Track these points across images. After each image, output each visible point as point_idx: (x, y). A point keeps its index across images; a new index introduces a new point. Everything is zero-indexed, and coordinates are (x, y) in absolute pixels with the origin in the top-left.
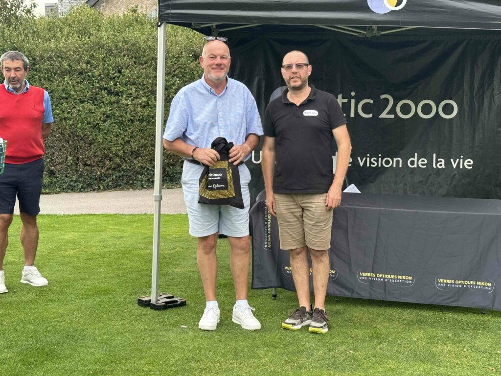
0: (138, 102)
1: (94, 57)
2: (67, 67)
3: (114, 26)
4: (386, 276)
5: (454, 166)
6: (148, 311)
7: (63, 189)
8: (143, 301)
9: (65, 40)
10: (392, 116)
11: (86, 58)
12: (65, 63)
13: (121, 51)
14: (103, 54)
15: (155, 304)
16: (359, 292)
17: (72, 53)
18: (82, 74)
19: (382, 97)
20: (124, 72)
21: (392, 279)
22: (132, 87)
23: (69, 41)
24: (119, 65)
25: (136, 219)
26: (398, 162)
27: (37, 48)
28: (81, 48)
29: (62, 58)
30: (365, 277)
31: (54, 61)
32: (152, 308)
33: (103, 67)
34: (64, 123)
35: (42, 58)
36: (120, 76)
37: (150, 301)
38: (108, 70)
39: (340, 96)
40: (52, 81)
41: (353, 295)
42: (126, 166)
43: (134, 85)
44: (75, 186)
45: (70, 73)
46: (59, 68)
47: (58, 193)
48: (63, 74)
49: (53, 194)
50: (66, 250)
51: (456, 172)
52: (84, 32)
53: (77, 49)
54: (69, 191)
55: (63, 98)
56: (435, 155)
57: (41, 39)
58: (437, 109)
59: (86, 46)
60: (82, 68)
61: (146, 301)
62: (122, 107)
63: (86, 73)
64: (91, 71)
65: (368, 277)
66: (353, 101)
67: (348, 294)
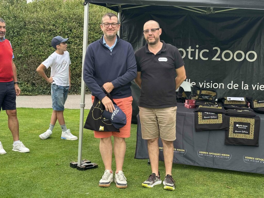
0: (80, 47)
1: (57, 22)
2: (43, 27)
3: (69, 6)
4: (214, 154)
5: (254, 89)
6: (75, 170)
7: (39, 93)
8: (73, 164)
9: (42, 13)
10: (219, 59)
11: (53, 23)
12: (42, 25)
13: (72, 19)
14: (62, 21)
15: (80, 167)
16: (198, 163)
17: (45, 20)
18: (51, 32)
19: (214, 48)
20: (73, 31)
21: (218, 156)
22: (77, 39)
23: (44, 13)
24: (71, 27)
25: (76, 112)
26: (222, 85)
27: (27, 16)
28: (50, 17)
29: (40, 22)
30: (202, 154)
31: (36, 24)
32: (77, 169)
33: (62, 28)
34: (40, 58)
35: (29, 22)
36: (71, 33)
37: (77, 164)
38: (64, 29)
39: (190, 47)
40: (34, 35)
41: (195, 164)
42: (73, 81)
43: (78, 38)
44: (46, 92)
45: (44, 31)
46: (38, 28)
47: (37, 95)
48: (40, 31)
49: (34, 95)
50: (34, 130)
51: (254, 92)
52: (52, 9)
53: (48, 18)
54: (43, 94)
55: (40, 44)
56: (243, 82)
57: (29, 12)
58: (245, 56)
59: (53, 16)
60: (51, 28)
61: (74, 165)
62: (71, 50)
63: (52, 31)
64: (55, 30)
65: (204, 154)
66: (197, 50)
67: (192, 164)
